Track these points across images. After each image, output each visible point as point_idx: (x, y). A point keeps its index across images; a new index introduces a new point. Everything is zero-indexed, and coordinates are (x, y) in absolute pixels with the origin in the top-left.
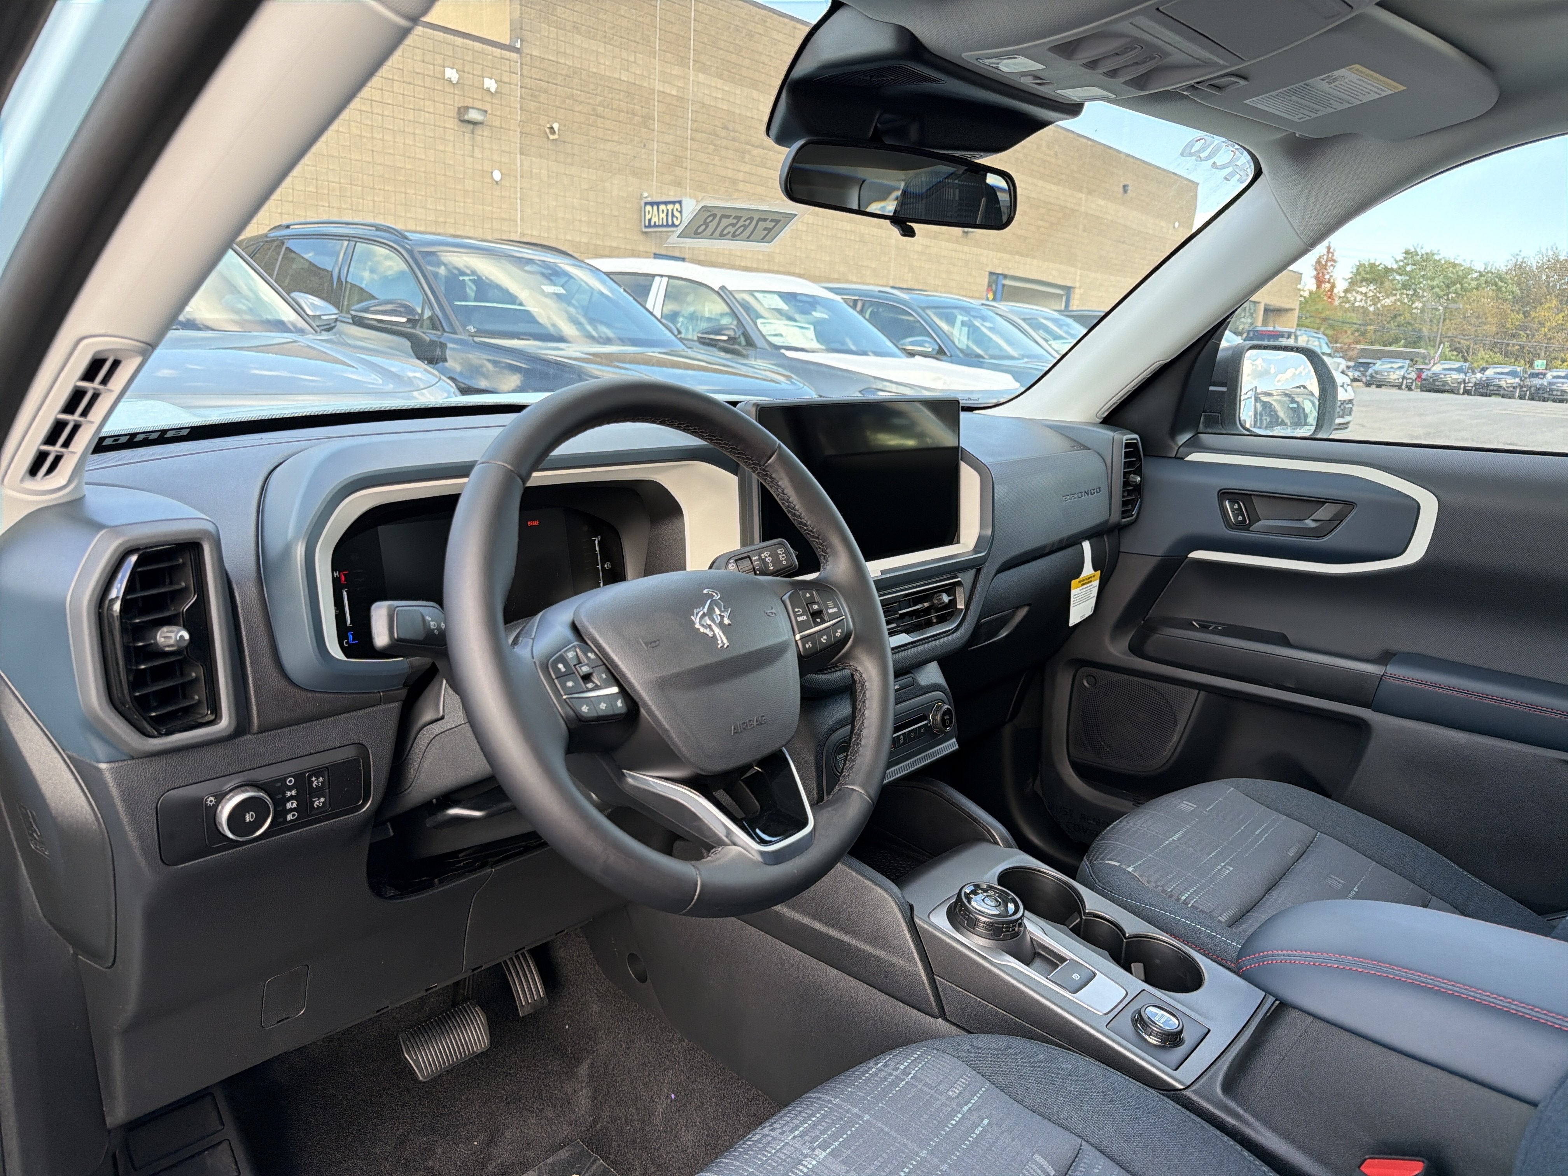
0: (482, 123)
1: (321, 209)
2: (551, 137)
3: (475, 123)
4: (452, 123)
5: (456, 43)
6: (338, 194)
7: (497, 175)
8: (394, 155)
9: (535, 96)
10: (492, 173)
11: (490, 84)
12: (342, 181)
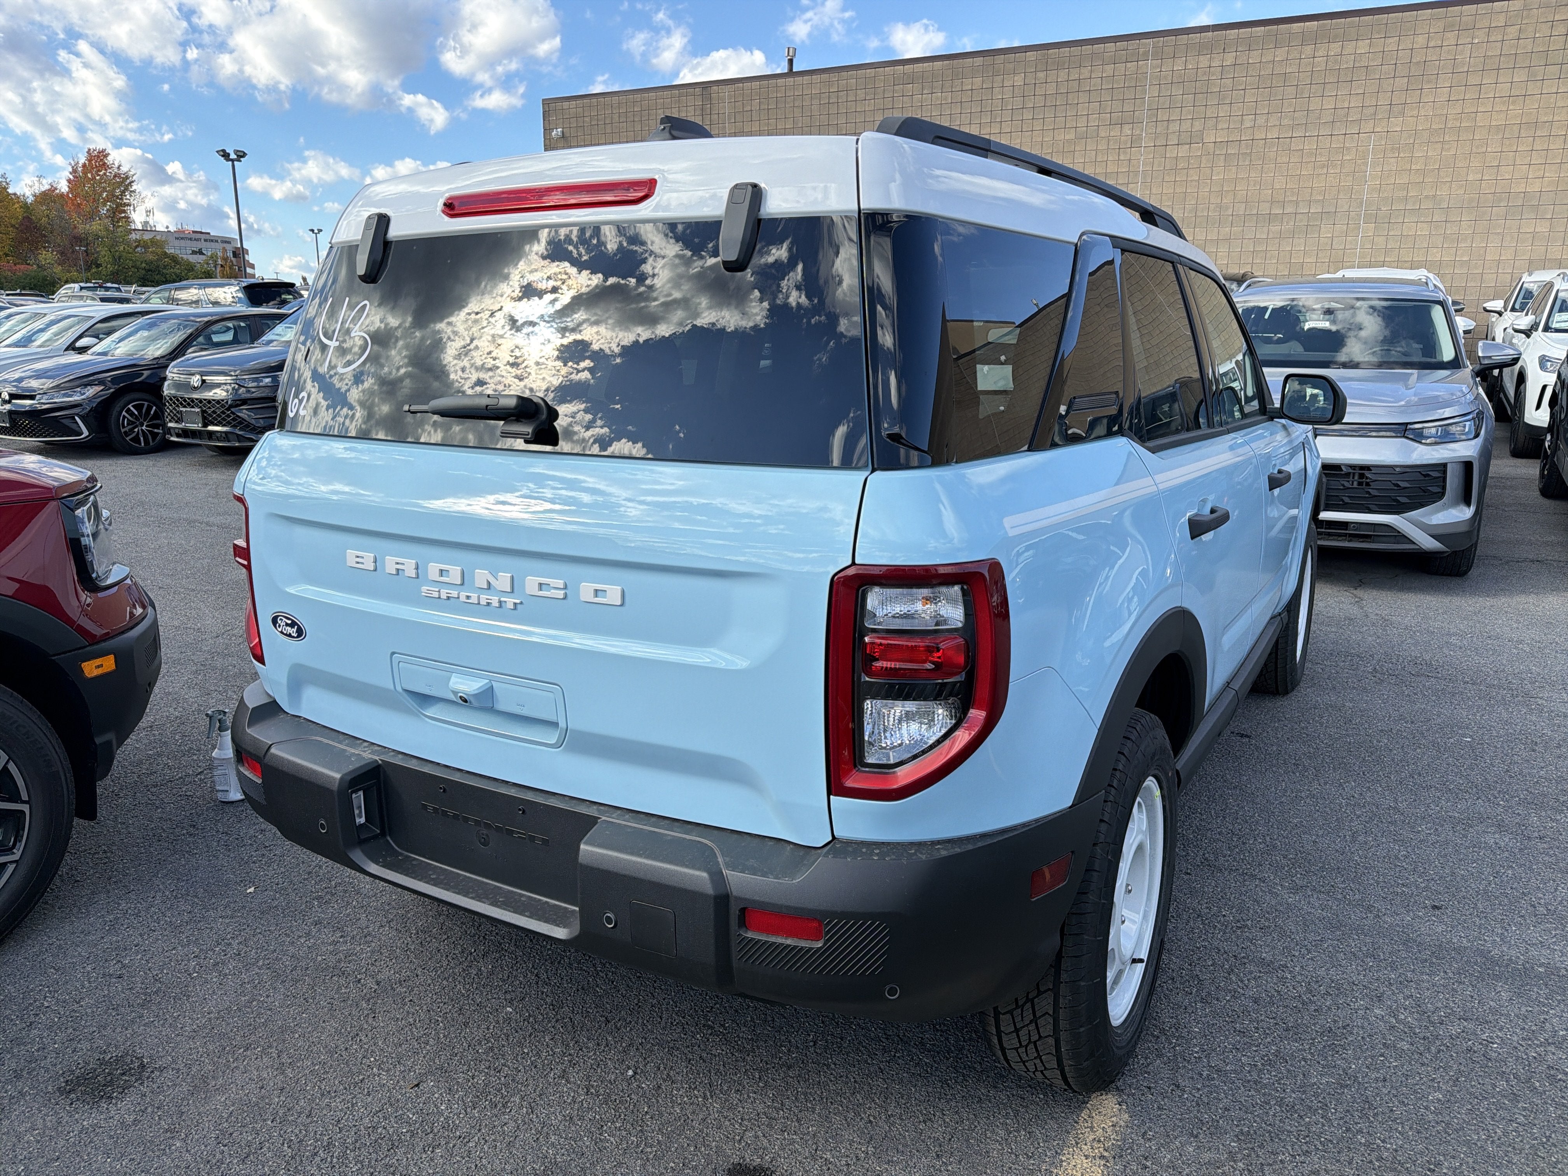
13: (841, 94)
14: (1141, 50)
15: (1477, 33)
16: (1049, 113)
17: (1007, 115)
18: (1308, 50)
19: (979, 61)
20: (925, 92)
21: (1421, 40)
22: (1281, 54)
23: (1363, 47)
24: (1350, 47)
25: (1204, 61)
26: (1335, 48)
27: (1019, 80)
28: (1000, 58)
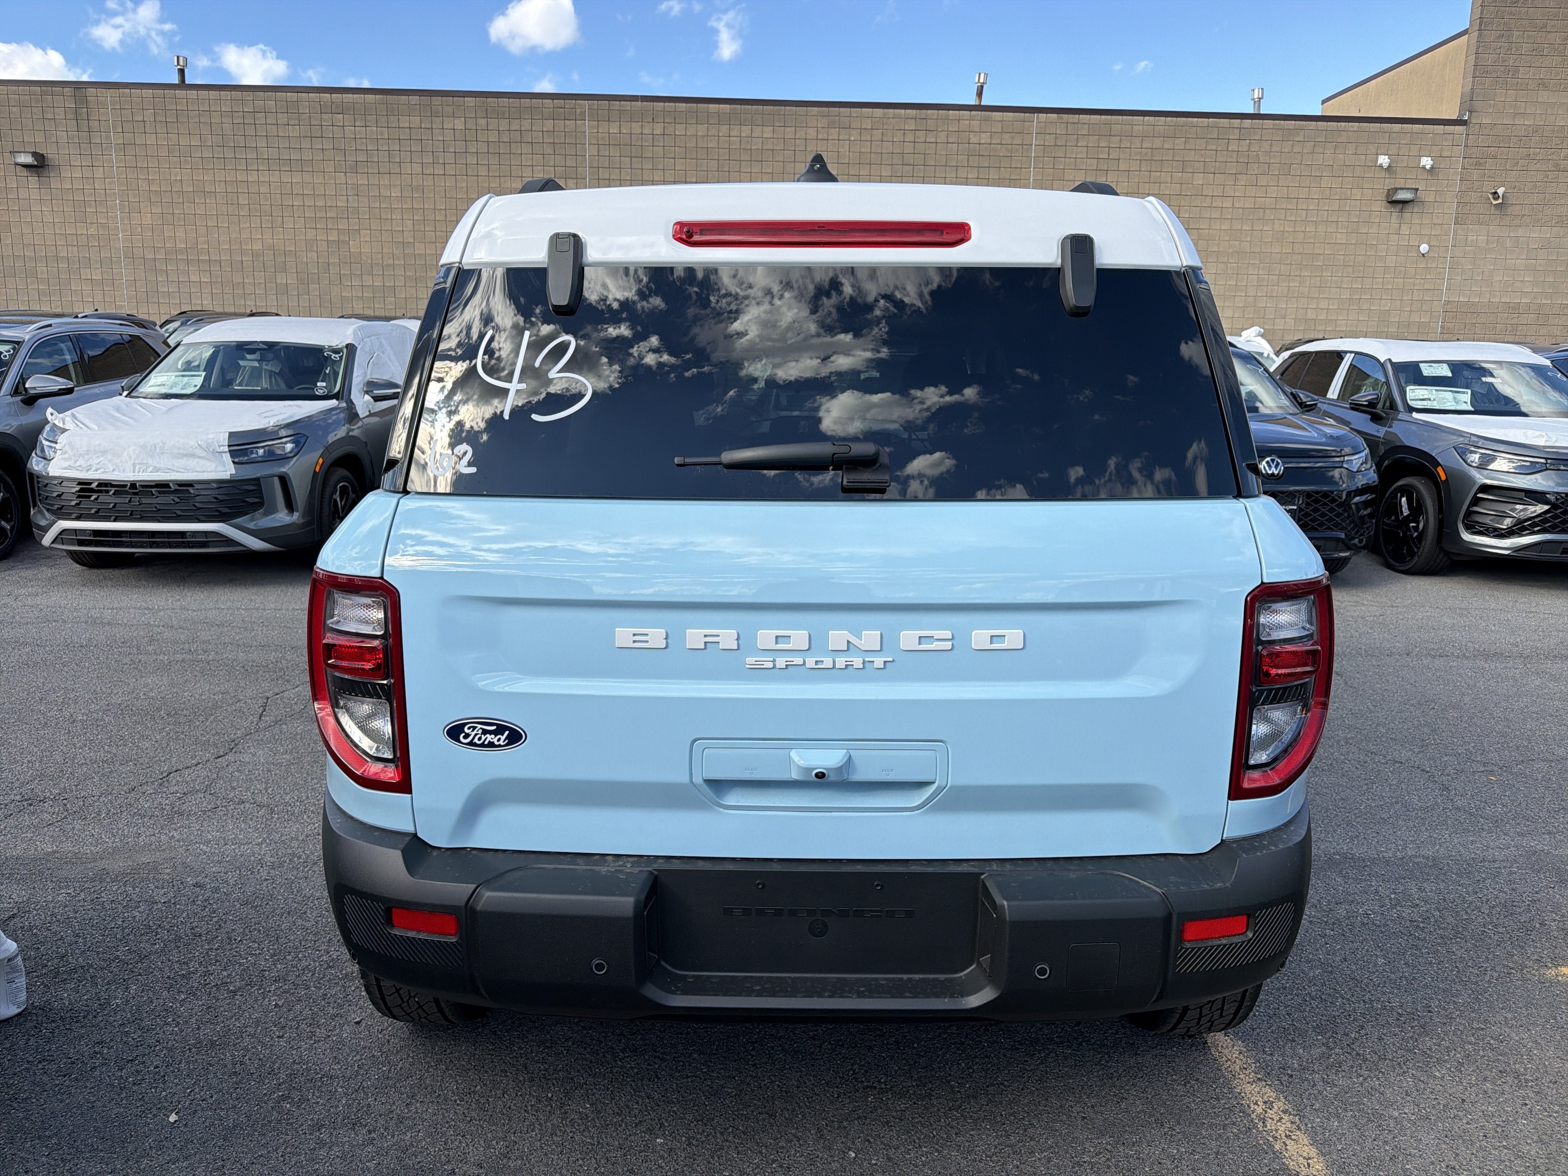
0: (1412, 201)
1: (1237, 299)
2: (1495, 202)
3: (1404, 202)
4: (1380, 206)
5: (1394, 130)
6: (1256, 284)
7: (1424, 248)
8: (1314, 243)
9: (1481, 164)
10: (1419, 247)
11: (1426, 162)
12: (1260, 272)
13: (258, 115)
14: (578, 111)
15: (852, 131)
16: (494, 160)
17: (450, 158)
18: (724, 129)
19: (414, 99)
20: (358, 124)
21: (812, 133)
22: (702, 130)
23: (768, 132)
24: (757, 132)
25: (636, 128)
26: (746, 131)
27: (459, 124)
28: (437, 100)
